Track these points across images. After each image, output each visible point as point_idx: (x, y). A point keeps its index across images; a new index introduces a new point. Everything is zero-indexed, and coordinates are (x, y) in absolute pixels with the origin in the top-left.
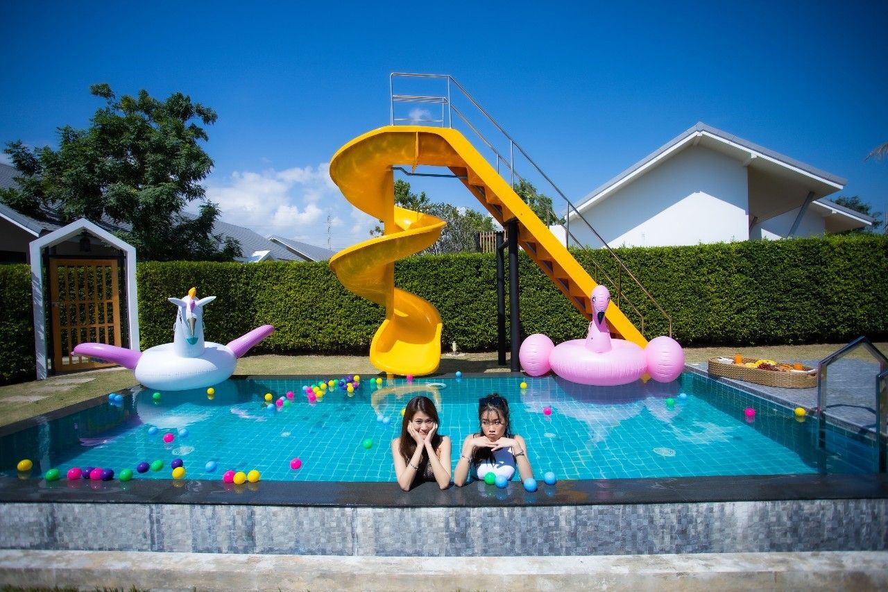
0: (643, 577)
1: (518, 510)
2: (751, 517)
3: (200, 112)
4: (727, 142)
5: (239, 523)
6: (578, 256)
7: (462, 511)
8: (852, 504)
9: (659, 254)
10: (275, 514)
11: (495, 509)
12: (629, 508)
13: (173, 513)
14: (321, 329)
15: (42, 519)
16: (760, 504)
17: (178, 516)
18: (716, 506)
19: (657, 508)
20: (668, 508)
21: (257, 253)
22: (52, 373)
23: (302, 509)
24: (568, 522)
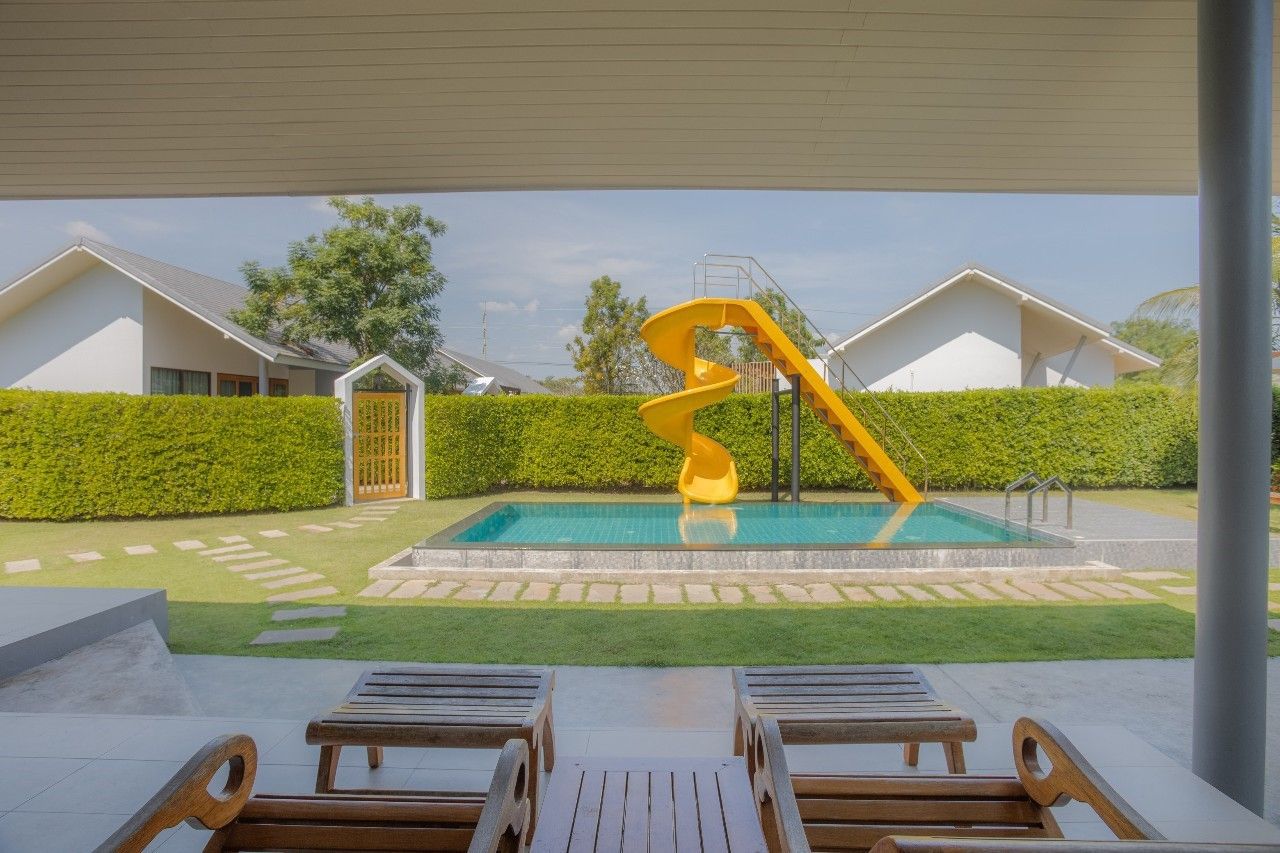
0: (891, 574)
1: (831, 553)
2: (946, 557)
3: (429, 224)
4: (998, 282)
5: (685, 560)
6: (846, 401)
7: (803, 553)
8: (995, 551)
9: (924, 401)
10: (704, 555)
11: (819, 552)
12: (886, 552)
13: (648, 556)
14: (588, 466)
15: (572, 560)
16: (951, 551)
17: (650, 557)
18: (929, 551)
19: (900, 552)
20: (905, 552)
21: (480, 381)
22: (357, 499)
23: (719, 553)
24: (856, 559)
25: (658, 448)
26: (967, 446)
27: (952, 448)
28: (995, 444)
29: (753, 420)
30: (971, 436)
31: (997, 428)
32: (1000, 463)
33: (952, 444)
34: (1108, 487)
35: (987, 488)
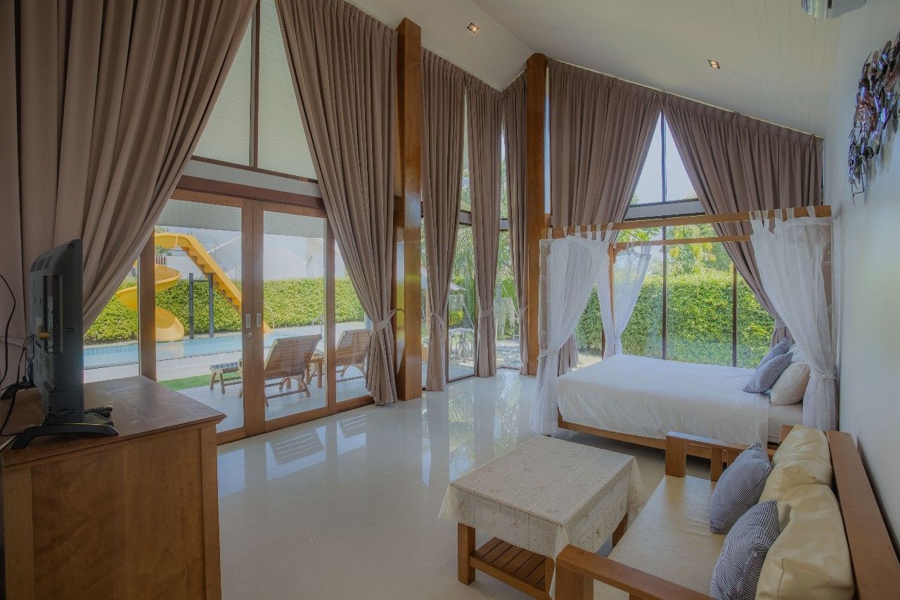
25: (107, 314)
26: (286, 305)
27: (279, 307)
28: (298, 304)
29: (173, 295)
30: (287, 301)
31: (298, 296)
32: (300, 313)
33: (279, 305)
34: (344, 321)
35: (295, 325)
